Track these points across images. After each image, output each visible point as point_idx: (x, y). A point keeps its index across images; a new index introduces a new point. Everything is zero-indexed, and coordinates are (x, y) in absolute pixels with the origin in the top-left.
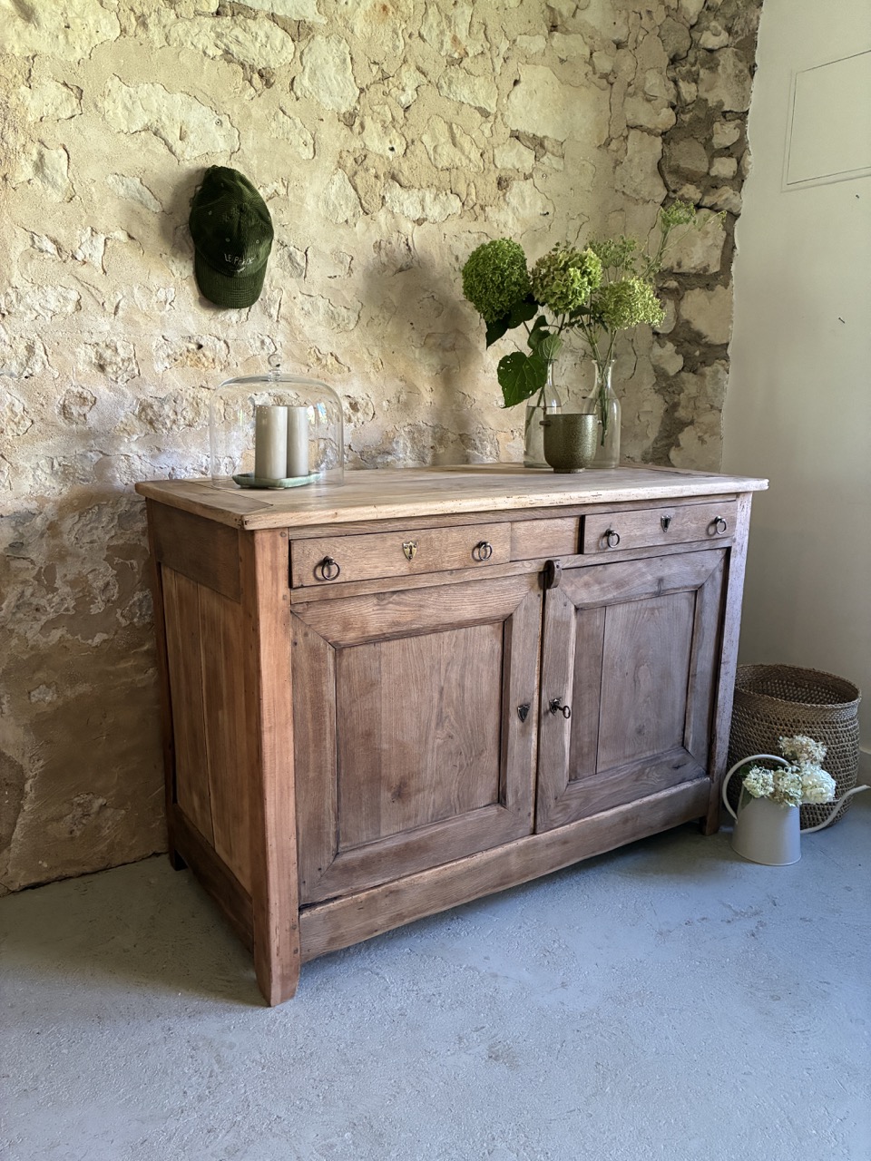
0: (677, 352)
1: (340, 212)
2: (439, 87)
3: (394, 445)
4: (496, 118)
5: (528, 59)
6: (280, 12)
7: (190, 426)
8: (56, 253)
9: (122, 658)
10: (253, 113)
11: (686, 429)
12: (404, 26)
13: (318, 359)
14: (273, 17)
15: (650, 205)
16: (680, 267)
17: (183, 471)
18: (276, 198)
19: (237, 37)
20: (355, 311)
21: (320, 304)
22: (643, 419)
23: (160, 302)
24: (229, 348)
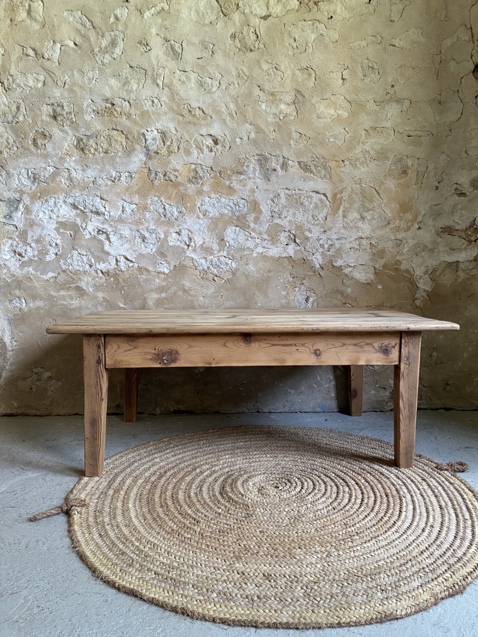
1: (207, 17)
3: (245, 168)
7: (106, 153)
8: (34, 56)
9: (62, 289)
13: (190, 111)
17: (101, 179)
18: (163, 12)
20: (217, 80)
21: (192, 76)
22: (470, 153)
23: (89, 79)
24: (130, 105)
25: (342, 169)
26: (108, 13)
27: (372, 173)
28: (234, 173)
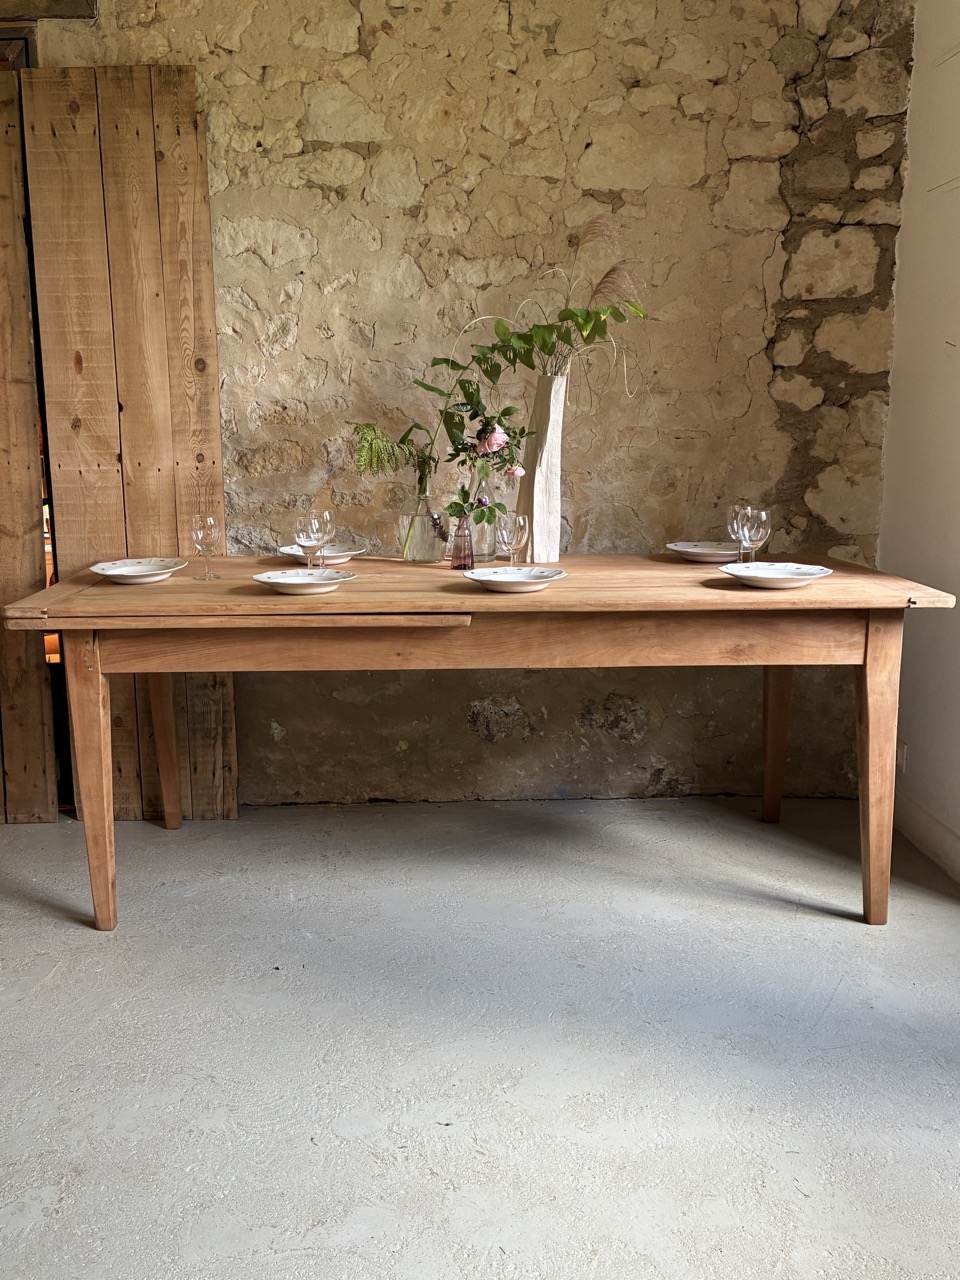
0: (813, 385)
1: (406, 289)
2: (502, 167)
4: (565, 182)
5: (602, 121)
6: (352, 140)
7: (276, 470)
10: (329, 222)
11: (828, 469)
12: (464, 124)
13: (385, 414)
14: (346, 146)
15: (765, 234)
16: (811, 294)
18: (349, 286)
19: (316, 168)
20: (422, 371)
21: (387, 367)
22: (761, 459)
23: (253, 376)
24: (307, 407)
25: (588, 484)
26: (277, 289)
27: (628, 487)
28: (444, 493)
